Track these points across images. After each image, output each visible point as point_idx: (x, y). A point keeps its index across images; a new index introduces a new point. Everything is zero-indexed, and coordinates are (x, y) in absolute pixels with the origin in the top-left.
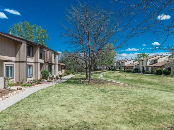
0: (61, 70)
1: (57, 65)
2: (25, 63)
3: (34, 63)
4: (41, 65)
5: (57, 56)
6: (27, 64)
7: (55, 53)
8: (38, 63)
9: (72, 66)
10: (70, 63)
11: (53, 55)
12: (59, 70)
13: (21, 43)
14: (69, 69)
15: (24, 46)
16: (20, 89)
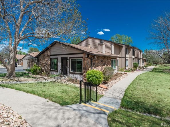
0: (144, 63)
1: (142, 59)
2: (125, 58)
3: (129, 58)
4: (133, 59)
5: (142, 53)
6: (126, 58)
7: (141, 52)
8: (131, 58)
9: (151, 60)
10: (149, 57)
11: (140, 53)
12: (143, 63)
13: (123, 47)
14: (149, 62)
15: (124, 48)
16: (127, 74)
